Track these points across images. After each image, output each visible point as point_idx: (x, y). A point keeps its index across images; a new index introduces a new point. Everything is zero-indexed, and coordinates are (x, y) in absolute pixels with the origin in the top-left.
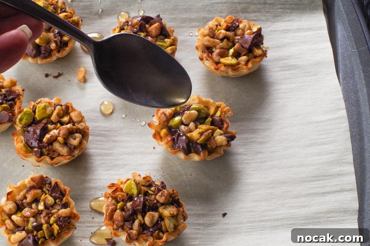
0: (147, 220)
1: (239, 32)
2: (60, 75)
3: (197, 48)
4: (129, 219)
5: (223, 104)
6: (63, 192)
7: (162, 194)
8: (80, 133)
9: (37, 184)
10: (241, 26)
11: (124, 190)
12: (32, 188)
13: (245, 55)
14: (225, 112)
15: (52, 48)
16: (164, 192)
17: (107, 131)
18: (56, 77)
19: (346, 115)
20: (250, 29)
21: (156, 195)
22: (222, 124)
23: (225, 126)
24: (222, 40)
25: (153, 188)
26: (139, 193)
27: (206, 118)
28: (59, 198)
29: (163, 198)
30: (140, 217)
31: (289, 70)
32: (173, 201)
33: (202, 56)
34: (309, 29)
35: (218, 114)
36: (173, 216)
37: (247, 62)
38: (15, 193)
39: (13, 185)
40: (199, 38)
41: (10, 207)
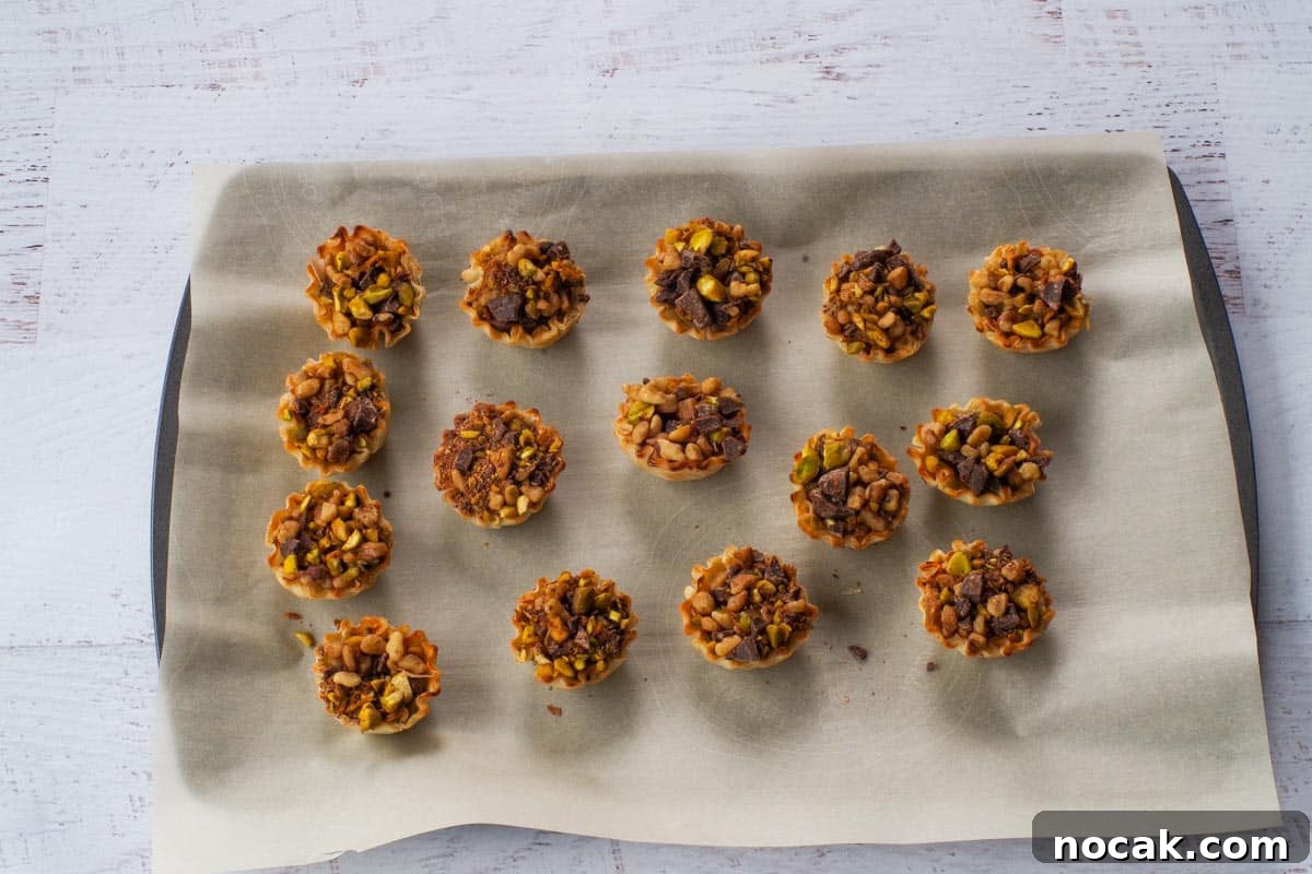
1: (1041, 273)
3: (971, 311)
4: (966, 617)
5: (1026, 409)
6: (789, 572)
7: (1009, 566)
9: (745, 562)
10: (1044, 261)
11: (949, 571)
12: (737, 571)
13: (1053, 319)
14: (1029, 421)
15: (732, 314)
16: (1013, 564)
20: (1058, 267)
21: (999, 569)
22: (1027, 442)
23: (1032, 445)
24: (1011, 293)
25: (991, 560)
27: (1001, 434)
28: (783, 583)
29: (1014, 572)
30: (981, 609)
32: (1027, 578)
33: (981, 324)
35: (1018, 426)
37: (1060, 330)
38: (706, 577)
39: (701, 568)
40: (973, 291)
41: (703, 602)
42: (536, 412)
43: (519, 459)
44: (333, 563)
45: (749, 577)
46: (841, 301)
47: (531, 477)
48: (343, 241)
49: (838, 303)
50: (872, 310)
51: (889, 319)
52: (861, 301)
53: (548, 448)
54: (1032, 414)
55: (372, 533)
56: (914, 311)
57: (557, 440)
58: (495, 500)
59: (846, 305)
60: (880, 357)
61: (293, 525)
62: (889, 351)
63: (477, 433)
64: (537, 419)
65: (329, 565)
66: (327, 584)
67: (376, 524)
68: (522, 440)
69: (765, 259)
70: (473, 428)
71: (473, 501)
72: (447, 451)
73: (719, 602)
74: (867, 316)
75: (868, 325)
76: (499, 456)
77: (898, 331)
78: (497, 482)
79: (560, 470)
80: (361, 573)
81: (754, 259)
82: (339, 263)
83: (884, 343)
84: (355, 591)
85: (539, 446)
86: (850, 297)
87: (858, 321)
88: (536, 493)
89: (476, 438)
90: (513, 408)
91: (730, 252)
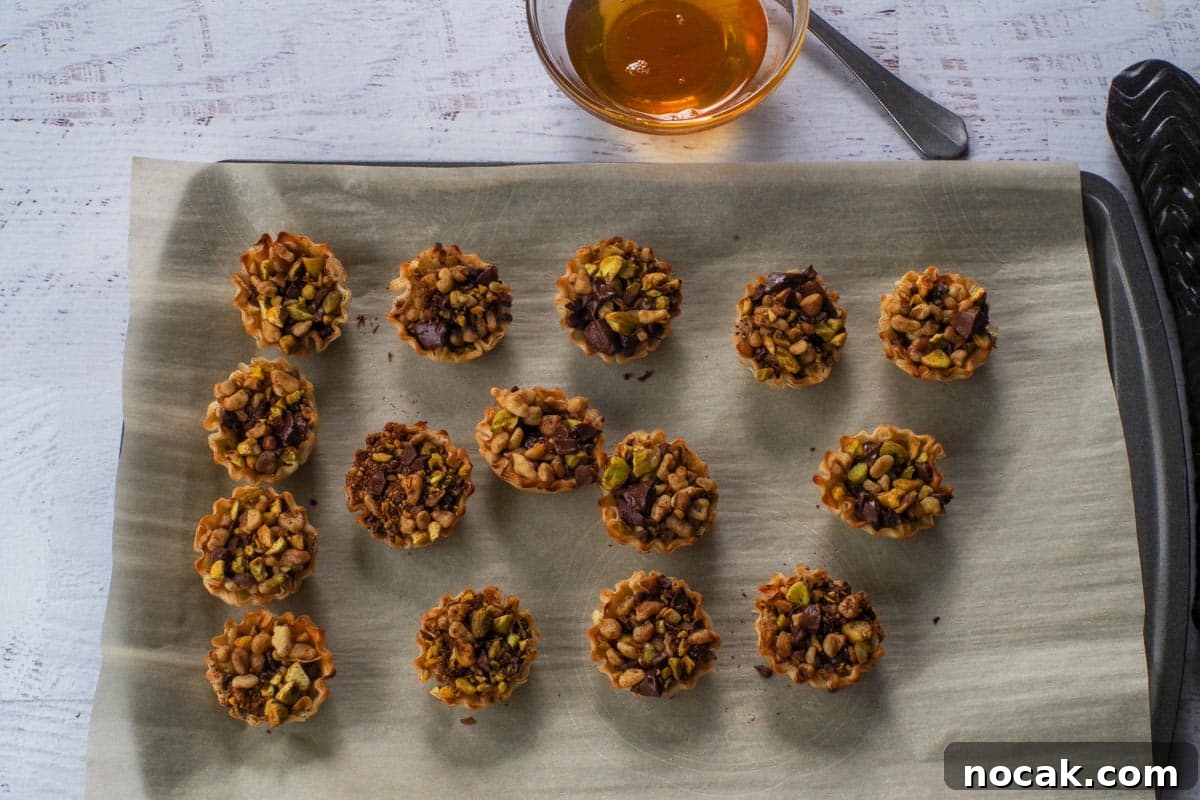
0: (828, 648)
1: (949, 301)
2: (648, 375)
3: (882, 337)
4: (799, 647)
6: (693, 601)
7: (848, 604)
8: (706, 497)
10: (953, 290)
11: (787, 597)
12: (643, 597)
13: (961, 348)
14: (933, 454)
15: (641, 339)
16: (850, 600)
17: (739, 478)
18: (642, 379)
19: (1124, 449)
20: (968, 296)
21: (838, 604)
22: (931, 476)
23: (936, 479)
24: (923, 322)
25: (832, 593)
26: (812, 602)
27: (904, 466)
28: (686, 612)
29: (850, 611)
30: (816, 643)
31: (1030, 359)
32: (864, 614)
33: (891, 351)
34: (1063, 278)
35: (923, 457)
36: (868, 641)
37: (965, 360)
38: (614, 603)
39: (610, 591)
40: (884, 316)
41: (610, 628)
42: (444, 433)
43: (430, 484)
44: (257, 570)
45: (655, 604)
46: (754, 324)
47: (441, 503)
48: (267, 248)
49: (751, 325)
50: (784, 335)
51: (801, 347)
52: (775, 326)
53: (457, 470)
54: (936, 446)
55: (297, 541)
56: (826, 339)
57: (466, 462)
58: (406, 524)
59: (758, 328)
60: (790, 382)
61: (222, 532)
62: (799, 376)
63: (389, 457)
64: (446, 440)
65: (253, 572)
66: (252, 591)
67: (302, 531)
68: (431, 463)
69: (674, 282)
70: (385, 451)
71: (386, 525)
72: (359, 473)
73: (626, 629)
74: (779, 341)
75: (779, 350)
76: (410, 481)
77: (809, 359)
78: (408, 508)
79: (470, 494)
80: (286, 580)
81: (663, 282)
82: (264, 271)
83: (793, 368)
84: (280, 597)
85: (448, 468)
86: (763, 321)
87: (769, 343)
88: (446, 519)
89: (388, 462)
90: (424, 428)
91: (638, 275)
